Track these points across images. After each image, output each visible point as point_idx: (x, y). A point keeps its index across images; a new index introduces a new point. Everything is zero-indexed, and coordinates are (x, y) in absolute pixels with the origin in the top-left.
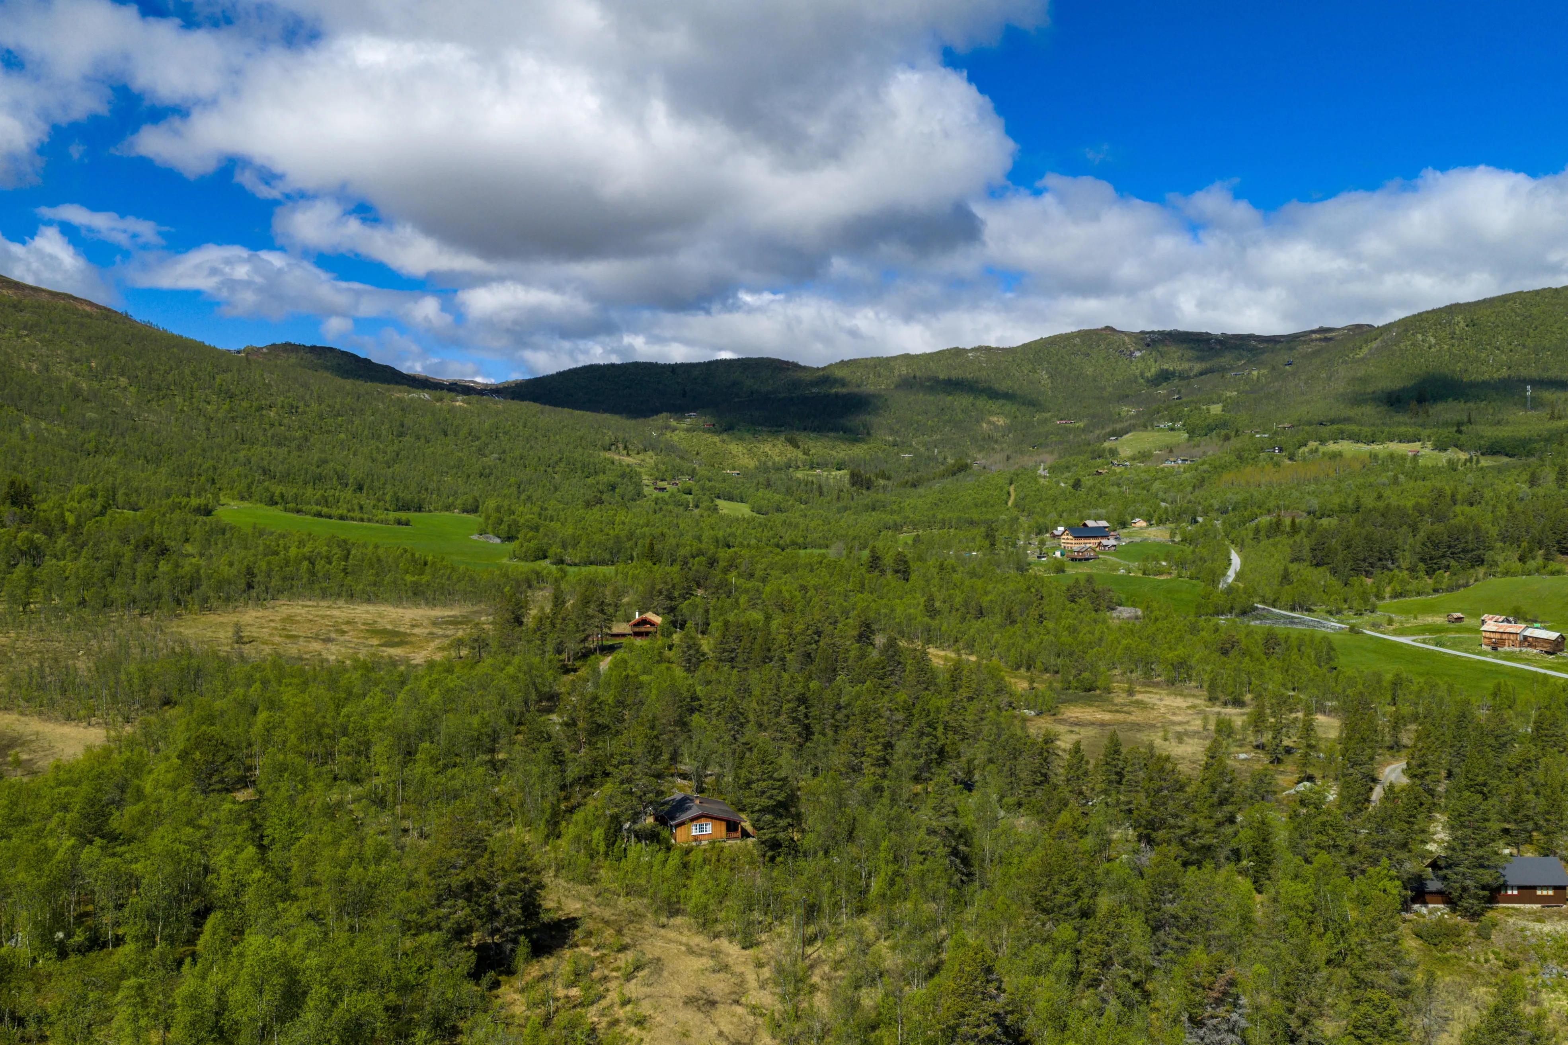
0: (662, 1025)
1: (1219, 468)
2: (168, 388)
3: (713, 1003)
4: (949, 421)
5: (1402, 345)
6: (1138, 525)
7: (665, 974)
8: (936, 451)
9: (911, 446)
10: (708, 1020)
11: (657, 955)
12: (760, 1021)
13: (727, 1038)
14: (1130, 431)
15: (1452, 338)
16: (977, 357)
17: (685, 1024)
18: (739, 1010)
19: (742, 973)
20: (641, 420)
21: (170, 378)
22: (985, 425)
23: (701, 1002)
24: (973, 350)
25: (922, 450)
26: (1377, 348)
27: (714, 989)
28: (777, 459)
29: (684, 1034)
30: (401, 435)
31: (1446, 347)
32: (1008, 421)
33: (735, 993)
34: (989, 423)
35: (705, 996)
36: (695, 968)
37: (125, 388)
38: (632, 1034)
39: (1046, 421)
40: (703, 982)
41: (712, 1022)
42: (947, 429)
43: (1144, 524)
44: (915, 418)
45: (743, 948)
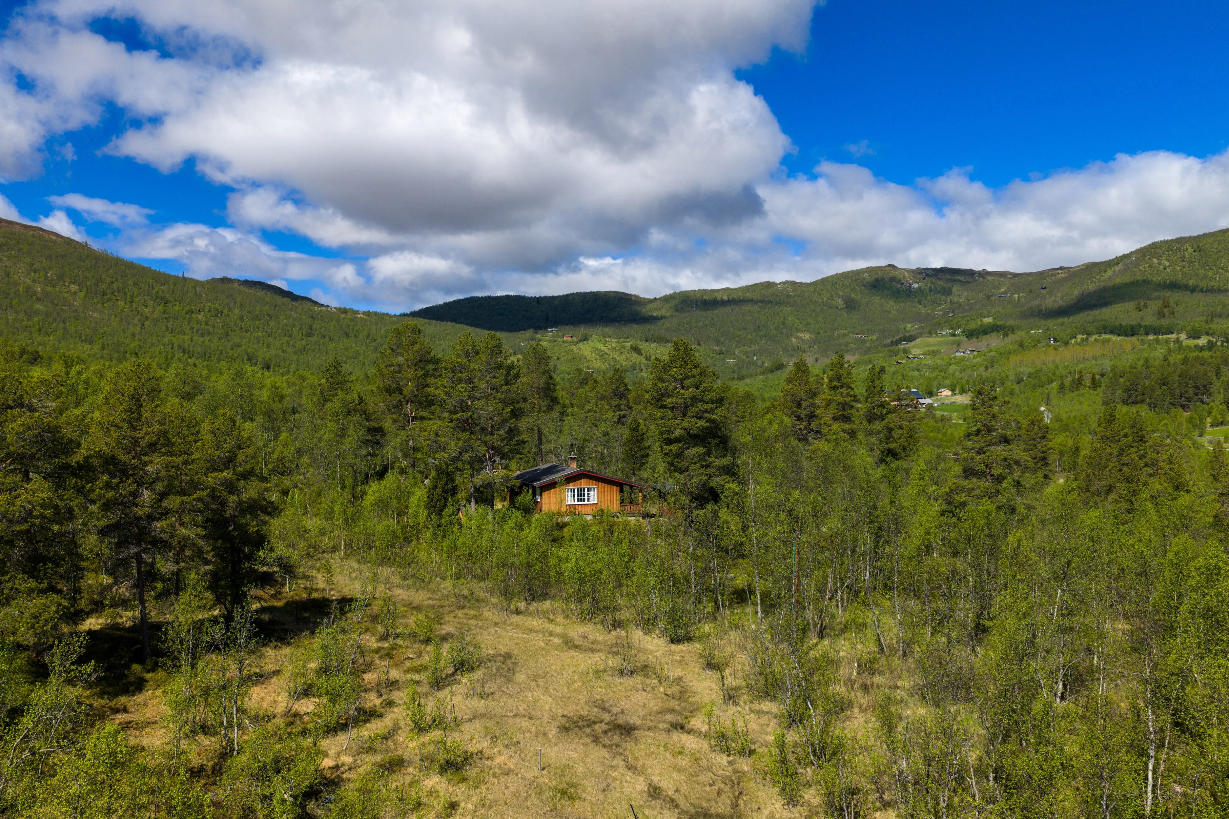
0: (508, 773)
1: (1006, 354)
2: (112, 294)
3: (627, 730)
4: (765, 336)
5: (1141, 267)
6: (944, 393)
7: (520, 677)
8: (755, 358)
9: (734, 354)
10: (619, 761)
11: (503, 649)
12: (744, 765)
13: (673, 803)
14: (918, 338)
15: (1183, 261)
16: (785, 288)
17: (563, 771)
18: (690, 742)
19: (680, 678)
20: (511, 334)
21: (115, 286)
22: (794, 340)
23: (599, 728)
24: (780, 283)
25: (744, 357)
26: (1119, 271)
27: (625, 704)
28: (624, 363)
29: (564, 793)
30: (309, 335)
31: (1178, 268)
32: (813, 336)
33: (672, 711)
34: (797, 338)
35: (607, 717)
36: (582, 668)
37: (75, 293)
38: (431, 793)
39: (844, 335)
40: (599, 692)
41: (629, 768)
42: (763, 341)
43: (950, 393)
44: (738, 333)
45: (672, 641)
